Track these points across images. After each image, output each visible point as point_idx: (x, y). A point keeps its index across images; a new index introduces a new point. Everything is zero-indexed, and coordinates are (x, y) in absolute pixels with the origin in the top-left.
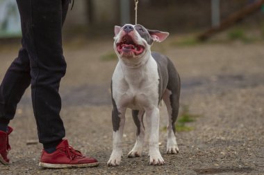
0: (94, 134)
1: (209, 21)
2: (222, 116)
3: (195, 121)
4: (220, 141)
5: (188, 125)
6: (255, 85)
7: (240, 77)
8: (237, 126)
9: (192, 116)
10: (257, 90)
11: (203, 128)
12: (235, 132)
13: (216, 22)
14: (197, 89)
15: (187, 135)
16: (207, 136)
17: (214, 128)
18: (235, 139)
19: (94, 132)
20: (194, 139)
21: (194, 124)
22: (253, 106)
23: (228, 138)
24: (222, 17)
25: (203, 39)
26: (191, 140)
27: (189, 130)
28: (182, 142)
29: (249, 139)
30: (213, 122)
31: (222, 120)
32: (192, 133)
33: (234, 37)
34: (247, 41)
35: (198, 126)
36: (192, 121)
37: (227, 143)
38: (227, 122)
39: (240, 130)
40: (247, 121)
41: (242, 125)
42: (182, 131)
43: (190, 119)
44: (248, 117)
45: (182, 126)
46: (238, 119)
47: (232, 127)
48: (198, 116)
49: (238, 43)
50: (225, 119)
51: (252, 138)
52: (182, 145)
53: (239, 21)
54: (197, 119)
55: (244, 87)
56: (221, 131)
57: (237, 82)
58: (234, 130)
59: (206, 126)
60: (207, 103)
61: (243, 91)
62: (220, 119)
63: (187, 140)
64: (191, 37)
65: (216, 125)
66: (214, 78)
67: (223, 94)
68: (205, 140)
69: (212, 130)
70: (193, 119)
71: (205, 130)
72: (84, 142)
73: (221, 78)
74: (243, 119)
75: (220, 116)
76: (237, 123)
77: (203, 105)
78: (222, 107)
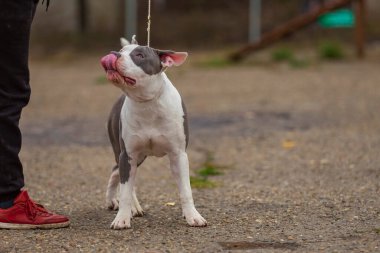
0: (83, 187)
1: (245, 36)
2: (259, 169)
3: (223, 174)
4: (255, 203)
5: (212, 180)
6: (306, 127)
7: (285, 116)
8: (279, 184)
9: (218, 167)
10: (307, 134)
11: (233, 184)
12: (277, 192)
13: (255, 36)
14: (227, 129)
15: (211, 193)
16: (237, 197)
17: (247, 185)
18: (276, 202)
19: (83, 183)
20: (220, 199)
21: (220, 178)
22: (302, 157)
23: (267, 200)
24: (264, 30)
25: (236, 59)
26: (216, 201)
27: (214, 186)
28: (203, 204)
29: (295, 202)
30: (247, 176)
31: (260, 174)
32: (217, 191)
33: (279, 58)
34: (297, 65)
35: (226, 182)
36: (217, 174)
37: (266, 207)
38: (266, 178)
39: (283, 189)
40: (293, 177)
41: (286, 183)
42: (204, 187)
43: (216, 171)
44: (295, 171)
45: (204, 181)
46: (282, 174)
47: (273, 185)
48: (225, 167)
49: (284, 67)
50: (264, 173)
51: (299, 202)
52: (203, 207)
53: (287, 36)
54: (226, 171)
55: (291, 129)
56: (257, 188)
57: (282, 122)
58: (275, 188)
59: (237, 182)
60: (239, 150)
61: (290, 134)
62: (256, 173)
63: (210, 201)
64: (221, 55)
65: (251, 182)
66: (250, 115)
67: (262, 138)
68: (235, 202)
69: (244, 187)
70: (219, 171)
71: (235, 187)
72: (69, 198)
73: (259, 115)
74: (288, 174)
76: (280, 180)
77: (233, 151)
78: (260, 156)
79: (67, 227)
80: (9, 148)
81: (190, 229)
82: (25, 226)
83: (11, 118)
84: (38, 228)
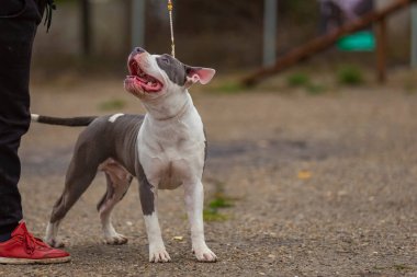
0: (86, 219)
1: (259, 59)
2: (273, 201)
3: (233, 206)
4: (268, 237)
5: (223, 212)
6: (322, 157)
7: (301, 144)
8: (294, 217)
9: (229, 199)
10: (325, 164)
11: (245, 217)
12: (291, 225)
13: (270, 59)
14: (238, 158)
15: (221, 227)
16: (249, 230)
17: (260, 218)
18: (290, 236)
19: (85, 216)
20: (231, 232)
21: (231, 210)
22: (319, 189)
23: (280, 234)
24: (279, 53)
25: (250, 84)
26: (227, 234)
27: (224, 219)
28: (213, 238)
29: (311, 237)
30: (259, 209)
31: (273, 207)
32: (228, 224)
33: (295, 84)
34: (314, 91)
35: (237, 215)
36: (228, 206)
37: (279, 241)
38: (279, 210)
39: (298, 223)
40: (308, 209)
41: (301, 216)
42: (214, 220)
43: (226, 203)
44: (311, 203)
45: (214, 213)
46: (296, 206)
47: (287, 218)
48: (237, 199)
49: (301, 93)
50: (278, 205)
51: (315, 236)
52: (212, 241)
53: (303, 60)
54: (237, 203)
55: (307, 158)
56: (270, 222)
57: (297, 151)
58: (289, 222)
59: (249, 215)
60: (252, 181)
61: (305, 164)
62: (269, 205)
63: (220, 234)
64: (233, 80)
65: (264, 214)
66: (263, 144)
67: (276, 168)
68: (246, 236)
69: (257, 220)
70: (230, 203)
71: (247, 220)
72: (70, 231)
73: (273, 143)
74: (303, 206)
75: (270, 201)
76: (294, 213)
77: (245, 182)
78: (273, 188)
79: (68, 262)
80: (8, 177)
81: (199, 265)
82: (22, 261)
83: (11, 146)
84: (36, 263)
